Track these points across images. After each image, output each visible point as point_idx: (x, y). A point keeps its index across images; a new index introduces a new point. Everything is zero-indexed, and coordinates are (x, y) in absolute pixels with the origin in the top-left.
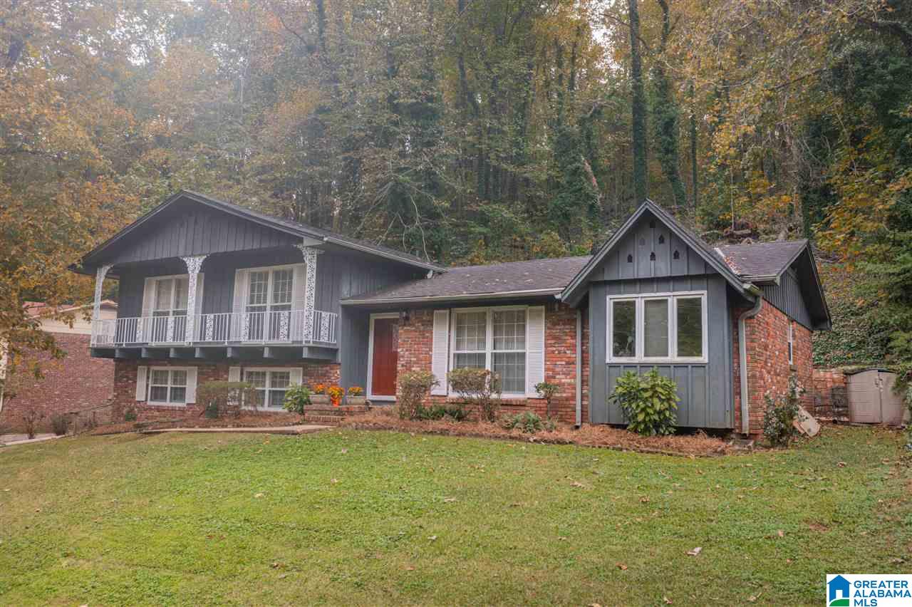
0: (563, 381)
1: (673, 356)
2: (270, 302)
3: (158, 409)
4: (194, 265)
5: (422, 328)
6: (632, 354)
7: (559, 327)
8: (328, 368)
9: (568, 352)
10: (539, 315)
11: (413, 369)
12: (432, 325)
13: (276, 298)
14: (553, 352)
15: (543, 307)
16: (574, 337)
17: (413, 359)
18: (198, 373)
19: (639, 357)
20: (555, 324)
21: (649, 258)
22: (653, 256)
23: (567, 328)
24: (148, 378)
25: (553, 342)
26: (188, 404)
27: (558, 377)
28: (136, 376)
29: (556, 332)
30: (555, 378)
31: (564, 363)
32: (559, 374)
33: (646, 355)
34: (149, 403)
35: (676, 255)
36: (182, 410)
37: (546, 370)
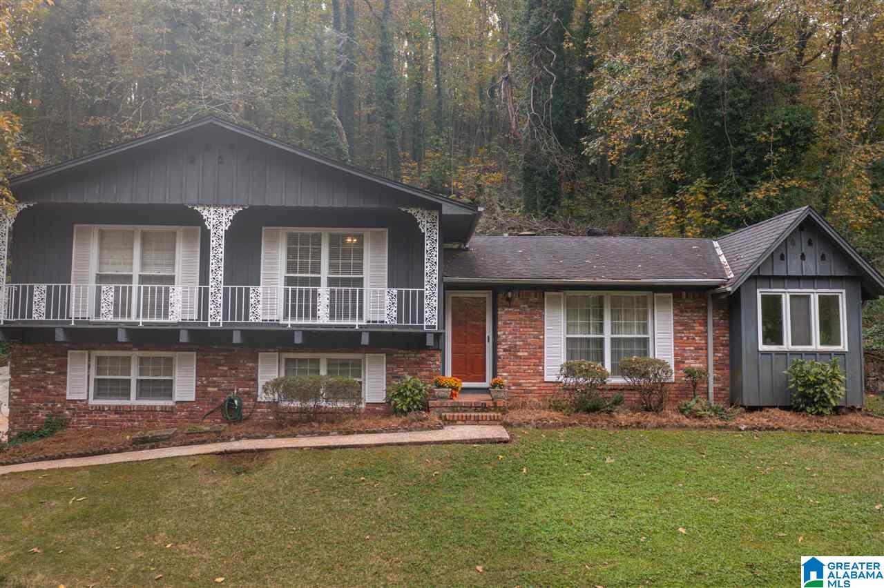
0: (692, 365)
1: (816, 345)
2: (325, 274)
3: (117, 410)
4: (218, 220)
5: (528, 309)
6: (781, 343)
7: (687, 315)
8: (424, 355)
9: (697, 338)
10: (668, 303)
11: (519, 354)
12: (544, 307)
13: (332, 267)
14: (682, 338)
15: (671, 295)
16: (705, 324)
17: (518, 343)
18: (197, 360)
19: (787, 345)
20: (682, 312)
21: (800, 257)
22: (803, 257)
23: (695, 316)
24: (89, 367)
25: (681, 328)
26: (177, 402)
27: (687, 361)
28: (64, 365)
29: (685, 318)
30: (684, 362)
31: (692, 348)
32: (688, 359)
33: (792, 345)
34: (92, 402)
35: (823, 257)
36: (167, 411)
37: (676, 355)
